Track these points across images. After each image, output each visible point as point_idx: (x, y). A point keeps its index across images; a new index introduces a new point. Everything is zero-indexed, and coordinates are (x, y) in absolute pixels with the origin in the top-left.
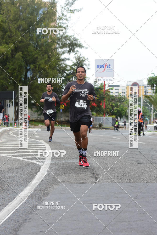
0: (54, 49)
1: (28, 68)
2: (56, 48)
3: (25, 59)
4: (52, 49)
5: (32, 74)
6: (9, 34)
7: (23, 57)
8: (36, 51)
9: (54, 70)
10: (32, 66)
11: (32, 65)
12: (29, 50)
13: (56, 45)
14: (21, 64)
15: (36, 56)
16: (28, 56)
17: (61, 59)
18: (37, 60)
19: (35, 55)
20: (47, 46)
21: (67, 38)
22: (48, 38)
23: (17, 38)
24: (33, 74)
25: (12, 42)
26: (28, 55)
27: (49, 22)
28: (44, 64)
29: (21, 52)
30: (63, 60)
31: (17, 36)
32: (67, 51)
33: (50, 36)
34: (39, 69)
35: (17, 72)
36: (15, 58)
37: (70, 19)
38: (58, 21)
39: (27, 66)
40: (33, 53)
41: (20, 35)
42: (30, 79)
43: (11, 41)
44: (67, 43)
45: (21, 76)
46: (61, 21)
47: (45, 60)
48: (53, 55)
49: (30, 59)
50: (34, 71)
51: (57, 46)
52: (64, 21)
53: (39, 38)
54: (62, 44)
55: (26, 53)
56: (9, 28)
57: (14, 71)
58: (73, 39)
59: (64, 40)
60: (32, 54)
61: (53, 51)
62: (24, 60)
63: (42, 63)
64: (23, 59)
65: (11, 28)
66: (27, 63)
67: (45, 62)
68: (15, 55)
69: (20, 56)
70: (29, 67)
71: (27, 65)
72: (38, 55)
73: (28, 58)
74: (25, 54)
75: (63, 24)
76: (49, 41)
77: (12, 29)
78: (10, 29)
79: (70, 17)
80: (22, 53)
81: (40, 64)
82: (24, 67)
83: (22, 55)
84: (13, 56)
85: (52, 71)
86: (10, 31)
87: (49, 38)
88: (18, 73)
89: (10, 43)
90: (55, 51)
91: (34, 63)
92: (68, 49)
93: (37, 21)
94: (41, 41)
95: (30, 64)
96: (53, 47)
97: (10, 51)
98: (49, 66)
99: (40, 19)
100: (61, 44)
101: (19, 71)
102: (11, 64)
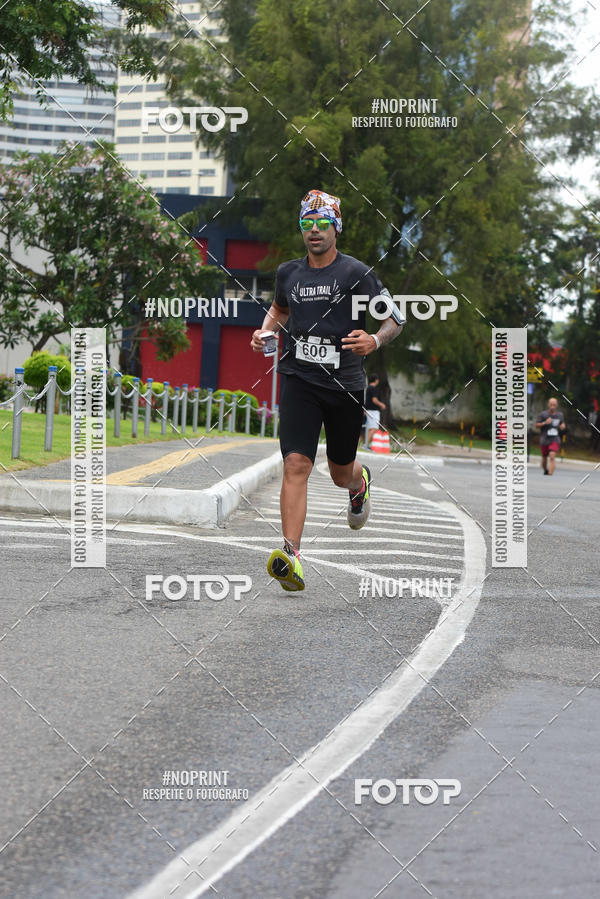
0: (514, 140)
1: (406, 210)
2: (524, 137)
3: (395, 173)
4: (505, 137)
5: (419, 236)
6: (335, 69)
7: (386, 166)
8: (443, 144)
9: (508, 225)
10: (422, 202)
11: (423, 197)
12: (415, 138)
13: (524, 125)
14: (379, 191)
15: (439, 162)
16: (406, 160)
17: (539, 181)
18: (445, 180)
19: (436, 159)
20: (486, 123)
21: (568, 95)
22: (492, 95)
23: (367, 86)
24: (423, 235)
25: (347, 103)
26: (409, 156)
27: (501, 29)
28: (471, 197)
29: (382, 144)
30: (549, 185)
31: (368, 80)
32: (566, 150)
33: (499, 86)
34: (451, 217)
35: (361, 225)
36: (355, 167)
37: (585, 19)
38: (535, 27)
39: (401, 202)
40: (430, 152)
41: (377, 75)
42: (412, 256)
43: (343, 98)
44: (569, 117)
45: (376, 240)
46: (548, 27)
47: (477, 183)
48: (510, 163)
49: (414, 174)
50: (429, 225)
51: (528, 127)
52: (560, 27)
53: (457, 90)
54: (545, 120)
55: (400, 149)
56: (340, 44)
57: (349, 220)
58: (590, 100)
59: (554, 104)
60: (426, 156)
61: (508, 146)
62: (389, 176)
63: (465, 195)
64: (386, 173)
65: (346, 46)
66: (404, 188)
67: (475, 190)
68: (354, 156)
69: (376, 163)
70: (411, 203)
71: (404, 200)
72: (449, 160)
73: (408, 171)
74: (398, 152)
75: (556, 38)
76: (498, 105)
77: (348, 50)
78: (340, 50)
79: (585, 11)
80: (386, 151)
81: (454, 198)
82: (392, 206)
83: (385, 157)
84: (351, 156)
85: (502, 227)
86: (340, 57)
87: (496, 95)
88: (363, 229)
89: (337, 108)
90: (516, 146)
91: (431, 191)
92: (569, 142)
93: (449, 23)
94: (462, 105)
95: (414, 194)
96: (510, 130)
97: (338, 138)
98: (489, 205)
99: (464, 14)
100: (541, 118)
101: (368, 222)
102: (339, 191)
